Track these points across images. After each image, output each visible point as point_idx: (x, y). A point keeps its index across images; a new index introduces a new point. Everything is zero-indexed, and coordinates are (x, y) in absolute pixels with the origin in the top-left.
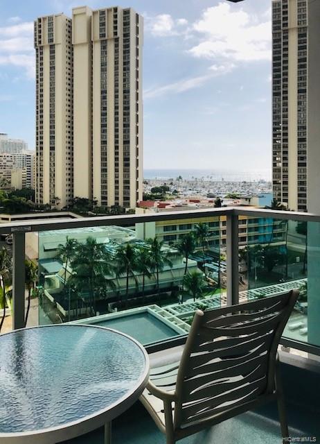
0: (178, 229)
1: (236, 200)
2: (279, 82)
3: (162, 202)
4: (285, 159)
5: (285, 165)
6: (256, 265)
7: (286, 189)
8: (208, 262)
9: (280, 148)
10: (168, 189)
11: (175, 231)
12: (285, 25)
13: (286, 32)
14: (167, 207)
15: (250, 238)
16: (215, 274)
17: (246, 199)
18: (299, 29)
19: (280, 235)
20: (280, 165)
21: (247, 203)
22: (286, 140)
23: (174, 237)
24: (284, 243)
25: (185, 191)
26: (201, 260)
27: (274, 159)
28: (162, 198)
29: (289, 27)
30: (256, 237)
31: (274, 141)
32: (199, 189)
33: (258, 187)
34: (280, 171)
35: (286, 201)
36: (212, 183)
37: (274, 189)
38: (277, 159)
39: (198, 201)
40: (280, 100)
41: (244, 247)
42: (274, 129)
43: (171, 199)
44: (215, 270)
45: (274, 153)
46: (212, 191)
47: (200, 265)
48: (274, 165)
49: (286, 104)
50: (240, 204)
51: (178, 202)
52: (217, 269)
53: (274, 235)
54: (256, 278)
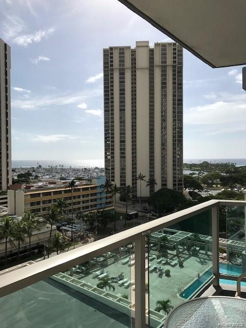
0: (41, 203)
1: (81, 181)
2: (108, 103)
3: (28, 185)
4: (113, 153)
5: (113, 157)
6: (96, 224)
7: (113, 173)
8: (64, 225)
9: (109, 146)
10: (31, 175)
11: (39, 206)
12: (112, 65)
13: (112, 70)
14: (32, 188)
15: (91, 206)
16: (69, 234)
17: (89, 180)
18: (120, 69)
19: (110, 203)
20: (109, 157)
21: (89, 183)
22: (113, 142)
23: (39, 210)
24: (113, 207)
25: (44, 176)
26: (58, 224)
27: (106, 154)
28: (27, 182)
29: (114, 67)
30: (95, 205)
31: (106, 142)
32: (54, 174)
33: (94, 172)
34: (109, 161)
35: (113, 180)
36: (63, 170)
37: (106, 173)
38: (108, 153)
39: (55, 183)
40: (109, 115)
41: (88, 212)
42: (105, 134)
43: (34, 182)
44: (69, 231)
45: (106, 150)
46: (63, 175)
47: (58, 228)
48: (106, 157)
49: (113, 118)
50: (84, 183)
51: (40, 184)
52: (70, 229)
53: (107, 203)
54: (96, 233)
